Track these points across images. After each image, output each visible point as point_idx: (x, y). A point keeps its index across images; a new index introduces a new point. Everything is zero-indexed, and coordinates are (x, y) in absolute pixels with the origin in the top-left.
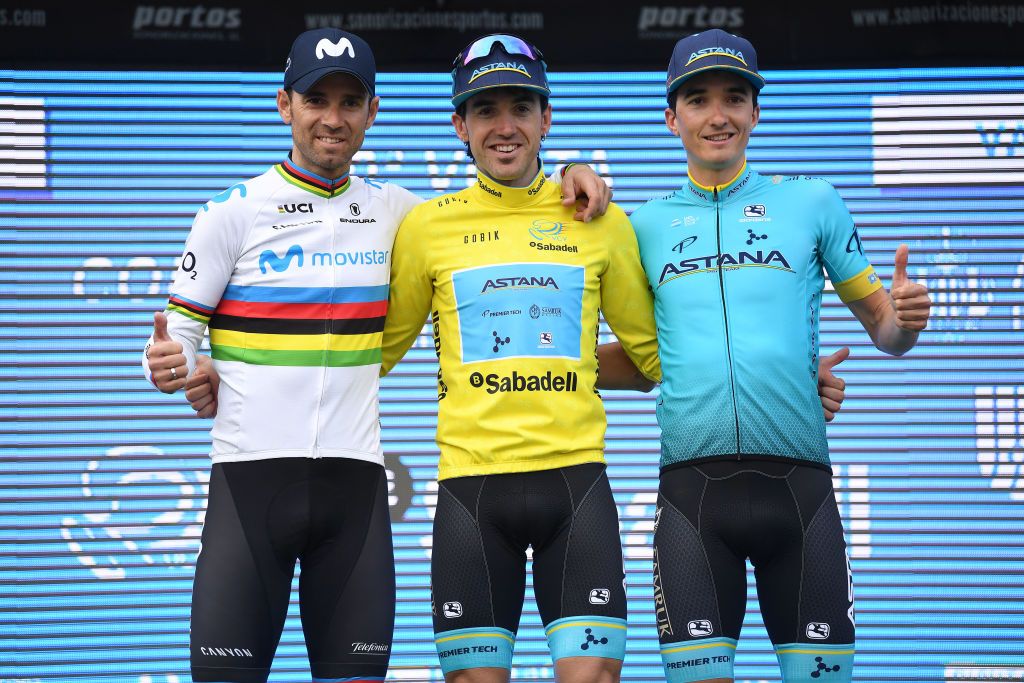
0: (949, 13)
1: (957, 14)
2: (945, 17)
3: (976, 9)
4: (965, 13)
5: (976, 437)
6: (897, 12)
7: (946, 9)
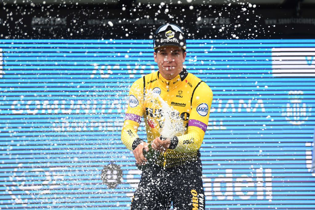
0: (296, 21)
1: (298, 21)
2: (295, 22)
3: (304, 20)
4: (301, 21)
5: (305, 155)
6: (279, 20)
7: (295, 19)
